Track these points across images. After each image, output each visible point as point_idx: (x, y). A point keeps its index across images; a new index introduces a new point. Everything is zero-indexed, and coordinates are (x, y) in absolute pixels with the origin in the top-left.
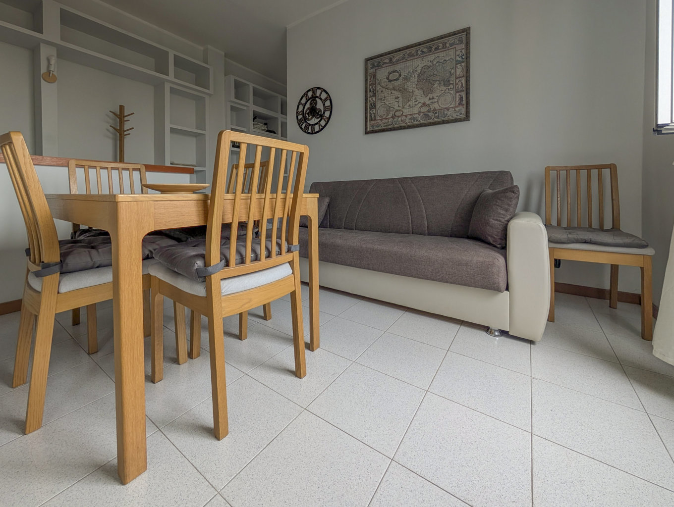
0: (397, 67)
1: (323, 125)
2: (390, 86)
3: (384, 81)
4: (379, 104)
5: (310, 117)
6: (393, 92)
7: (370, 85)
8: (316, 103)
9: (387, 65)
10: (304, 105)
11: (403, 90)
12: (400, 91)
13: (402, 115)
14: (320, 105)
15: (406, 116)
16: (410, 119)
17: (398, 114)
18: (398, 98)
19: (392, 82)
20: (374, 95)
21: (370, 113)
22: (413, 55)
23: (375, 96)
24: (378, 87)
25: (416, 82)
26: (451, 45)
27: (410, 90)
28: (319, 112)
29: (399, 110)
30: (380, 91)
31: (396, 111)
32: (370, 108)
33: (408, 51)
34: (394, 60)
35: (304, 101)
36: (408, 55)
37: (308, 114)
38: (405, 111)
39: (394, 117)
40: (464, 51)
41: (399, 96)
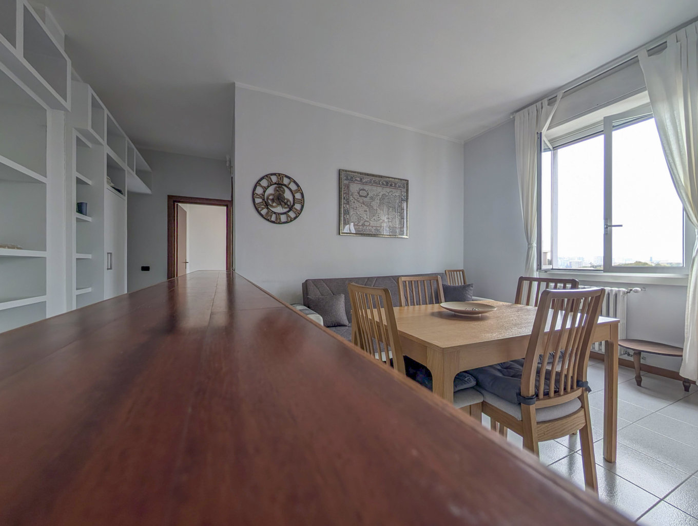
0: (366, 187)
1: (292, 217)
3: (356, 195)
4: (352, 212)
7: (344, 194)
8: (284, 192)
10: (265, 189)
12: (368, 206)
15: (372, 227)
16: (375, 230)
19: (362, 198)
21: (344, 218)
22: (376, 183)
23: (349, 204)
24: (351, 198)
25: (379, 204)
26: (399, 187)
27: (375, 208)
28: (287, 202)
29: (367, 221)
30: (352, 201)
32: (344, 213)
34: (364, 181)
36: (374, 181)
37: (273, 200)
38: (371, 222)
39: (363, 225)
40: (405, 194)
41: (367, 210)
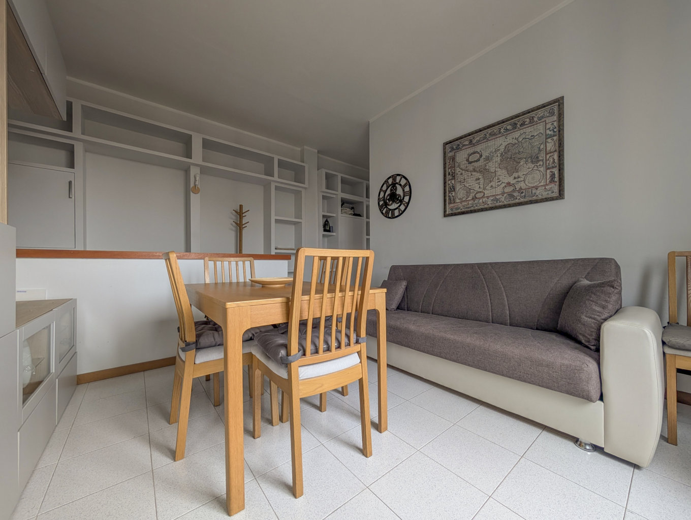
0: (478, 148)
1: (403, 210)
2: (471, 167)
3: (464, 164)
4: (458, 187)
5: (391, 202)
6: (474, 173)
7: (449, 169)
8: (396, 189)
9: (467, 147)
10: (385, 192)
11: (484, 171)
12: (480, 172)
13: (483, 197)
14: (399, 191)
15: (488, 197)
16: (492, 200)
17: (478, 196)
18: (479, 179)
19: (473, 164)
20: (454, 177)
21: (449, 196)
22: (495, 134)
23: (455, 179)
24: (458, 170)
25: (499, 162)
26: (540, 119)
27: (492, 170)
28: (399, 197)
29: (480, 192)
30: (459, 173)
31: (477, 193)
32: (449, 191)
33: (489, 131)
34: (474, 141)
35: (384, 188)
36: (490, 134)
37: (388, 200)
38: (486, 192)
39: (474, 198)
40: (555, 124)
41: (480, 177)
